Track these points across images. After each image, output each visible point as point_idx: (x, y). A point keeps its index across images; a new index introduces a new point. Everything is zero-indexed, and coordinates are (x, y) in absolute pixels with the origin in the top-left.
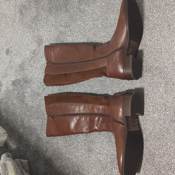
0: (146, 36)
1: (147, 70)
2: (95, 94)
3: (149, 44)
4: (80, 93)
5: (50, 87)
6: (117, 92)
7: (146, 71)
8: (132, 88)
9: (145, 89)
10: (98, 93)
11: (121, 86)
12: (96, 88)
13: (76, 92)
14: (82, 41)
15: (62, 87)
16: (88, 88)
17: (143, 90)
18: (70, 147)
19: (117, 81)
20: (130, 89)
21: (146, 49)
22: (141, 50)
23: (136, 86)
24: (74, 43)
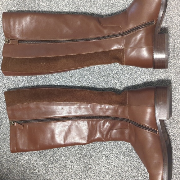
0: (172, 9)
1: (176, 55)
2: (93, 88)
3: (178, 20)
4: (67, 86)
5: (12, 78)
6: (130, 85)
7: (174, 56)
8: (153, 80)
9: (172, 82)
10: (98, 86)
11: (135, 76)
12: (94, 80)
13: (59, 86)
14: (66, 9)
15: (33, 78)
16: (81, 79)
17: (170, 82)
18: (53, 165)
19: (129, 69)
20: (149, 80)
21: (172, 27)
22: (165, 28)
23: (159, 77)
24: (52, 12)
